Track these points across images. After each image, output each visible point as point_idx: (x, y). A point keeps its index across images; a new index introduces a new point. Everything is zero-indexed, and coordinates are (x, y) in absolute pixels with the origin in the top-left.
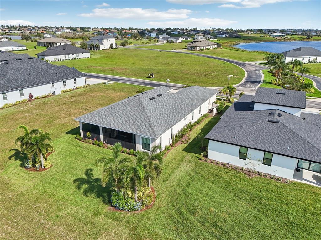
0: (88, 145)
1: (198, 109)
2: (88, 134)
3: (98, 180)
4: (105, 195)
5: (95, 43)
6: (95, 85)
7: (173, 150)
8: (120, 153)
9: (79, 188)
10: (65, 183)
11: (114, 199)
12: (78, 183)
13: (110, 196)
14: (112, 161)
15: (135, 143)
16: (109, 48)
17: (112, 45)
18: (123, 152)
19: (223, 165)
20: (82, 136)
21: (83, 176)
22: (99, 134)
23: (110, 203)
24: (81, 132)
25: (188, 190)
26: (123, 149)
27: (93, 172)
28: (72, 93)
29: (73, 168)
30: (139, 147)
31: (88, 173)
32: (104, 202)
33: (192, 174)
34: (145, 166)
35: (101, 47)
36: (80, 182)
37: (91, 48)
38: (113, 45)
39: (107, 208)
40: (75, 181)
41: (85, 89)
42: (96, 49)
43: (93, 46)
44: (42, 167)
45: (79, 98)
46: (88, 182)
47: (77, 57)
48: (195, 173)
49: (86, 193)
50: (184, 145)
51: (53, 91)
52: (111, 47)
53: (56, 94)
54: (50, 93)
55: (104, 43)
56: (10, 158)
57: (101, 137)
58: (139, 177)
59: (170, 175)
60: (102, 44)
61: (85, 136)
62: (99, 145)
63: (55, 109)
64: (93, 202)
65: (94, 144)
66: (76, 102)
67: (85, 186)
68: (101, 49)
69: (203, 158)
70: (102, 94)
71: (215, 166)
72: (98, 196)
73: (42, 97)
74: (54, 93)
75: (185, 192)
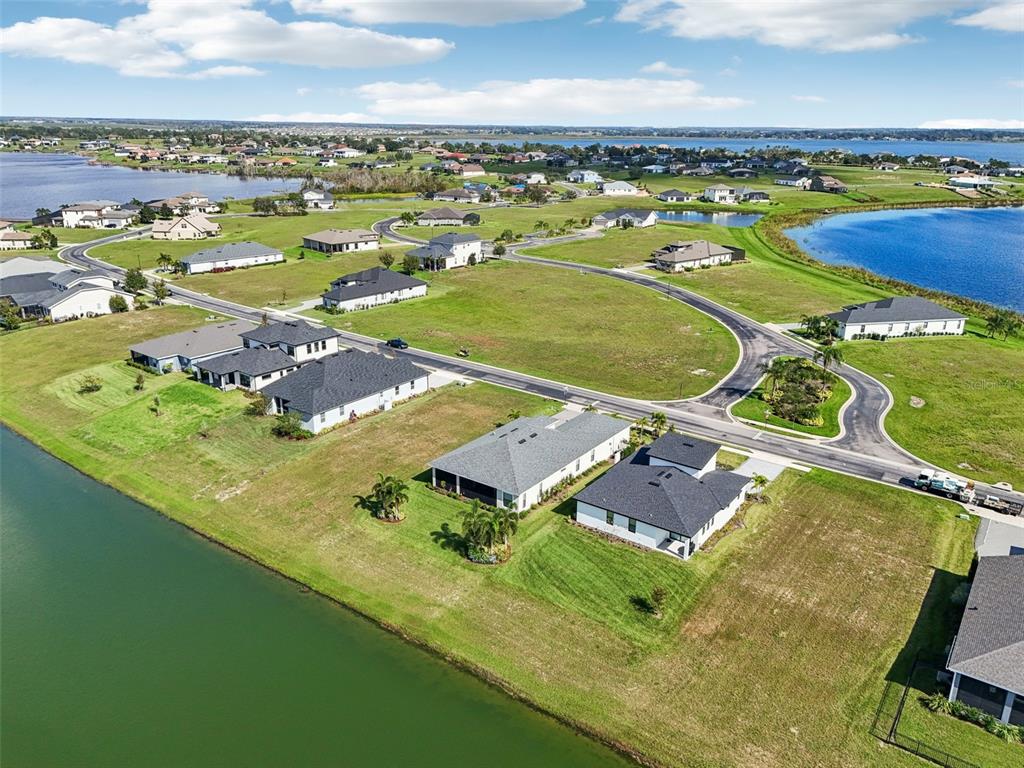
0: (442, 497)
1: (589, 454)
2: (443, 483)
3: (455, 535)
4: (462, 549)
5: (436, 255)
6: (442, 387)
7: (541, 510)
8: (479, 509)
9: (436, 541)
10: (422, 536)
11: (471, 552)
12: (434, 536)
13: (467, 549)
14: (471, 515)
15: (495, 498)
16: (465, 264)
17: (473, 255)
18: (482, 508)
19: (591, 530)
20: (434, 484)
21: (440, 530)
22: (455, 484)
23: (467, 556)
24: (434, 479)
25: (544, 550)
26: (483, 504)
27: (450, 527)
28: (410, 408)
29: (428, 521)
30: (500, 504)
31: (445, 527)
32: (461, 555)
33: (553, 536)
34: (501, 523)
35: (450, 263)
36: (437, 536)
37: (427, 266)
38: (476, 257)
39: (464, 561)
40: (432, 534)
41: (427, 398)
42: (438, 268)
43: (432, 262)
44: (396, 520)
45: (420, 419)
46: (445, 537)
47: (399, 298)
48: (556, 535)
49: (443, 546)
50: (556, 504)
51: (381, 404)
52: (472, 259)
53: (386, 409)
54: (377, 408)
55: (455, 252)
56: (356, 506)
57: (458, 487)
58: (493, 530)
59: (530, 535)
60: (452, 255)
61: (438, 484)
62: (454, 497)
63: (391, 439)
64: (450, 555)
65: (449, 496)
66: (417, 427)
67: (443, 540)
68: (448, 267)
69: (570, 521)
70: (455, 411)
71: (580, 530)
72: (455, 550)
73: (367, 416)
74: (382, 408)
75: (540, 552)
